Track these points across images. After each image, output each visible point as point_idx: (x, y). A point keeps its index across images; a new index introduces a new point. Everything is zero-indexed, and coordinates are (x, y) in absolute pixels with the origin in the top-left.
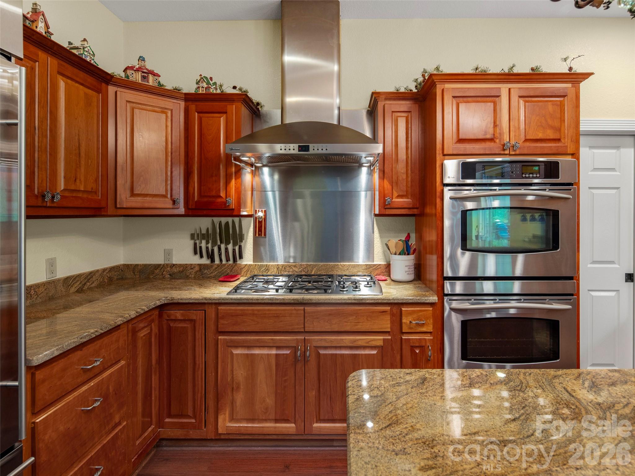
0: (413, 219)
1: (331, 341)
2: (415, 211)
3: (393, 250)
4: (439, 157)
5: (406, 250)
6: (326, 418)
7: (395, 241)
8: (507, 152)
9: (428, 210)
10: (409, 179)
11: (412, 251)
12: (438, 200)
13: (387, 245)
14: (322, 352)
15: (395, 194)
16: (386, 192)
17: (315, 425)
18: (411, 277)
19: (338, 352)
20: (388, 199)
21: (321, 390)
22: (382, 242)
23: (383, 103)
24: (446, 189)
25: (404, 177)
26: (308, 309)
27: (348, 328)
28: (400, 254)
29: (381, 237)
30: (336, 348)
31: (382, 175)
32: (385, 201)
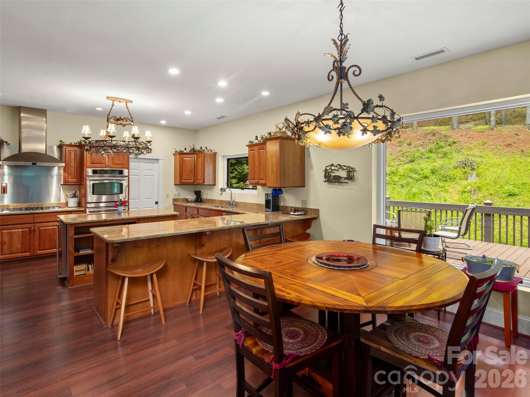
0: (78, 186)
1: (45, 225)
2: (78, 183)
3: (69, 196)
4: (85, 168)
5: (74, 196)
6: (43, 249)
7: (70, 193)
8: (107, 167)
9: (82, 183)
10: (76, 173)
11: (76, 197)
12: (85, 180)
13: (66, 195)
14: (41, 228)
15: (70, 178)
16: (66, 177)
17: (38, 252)
18: (76, 205)
19: (48, 228)
20: (67, 180)
21: (41, 240)
22: (64, 194)
23: (65, 147)
24: (87, 177)
25: (74, 172)
26: (35, 215)
27: (51, 220)
28: (72, 198)
29: (64, 192)
30: (47, 226)
31: (64, 171)
32: (66, 180)
